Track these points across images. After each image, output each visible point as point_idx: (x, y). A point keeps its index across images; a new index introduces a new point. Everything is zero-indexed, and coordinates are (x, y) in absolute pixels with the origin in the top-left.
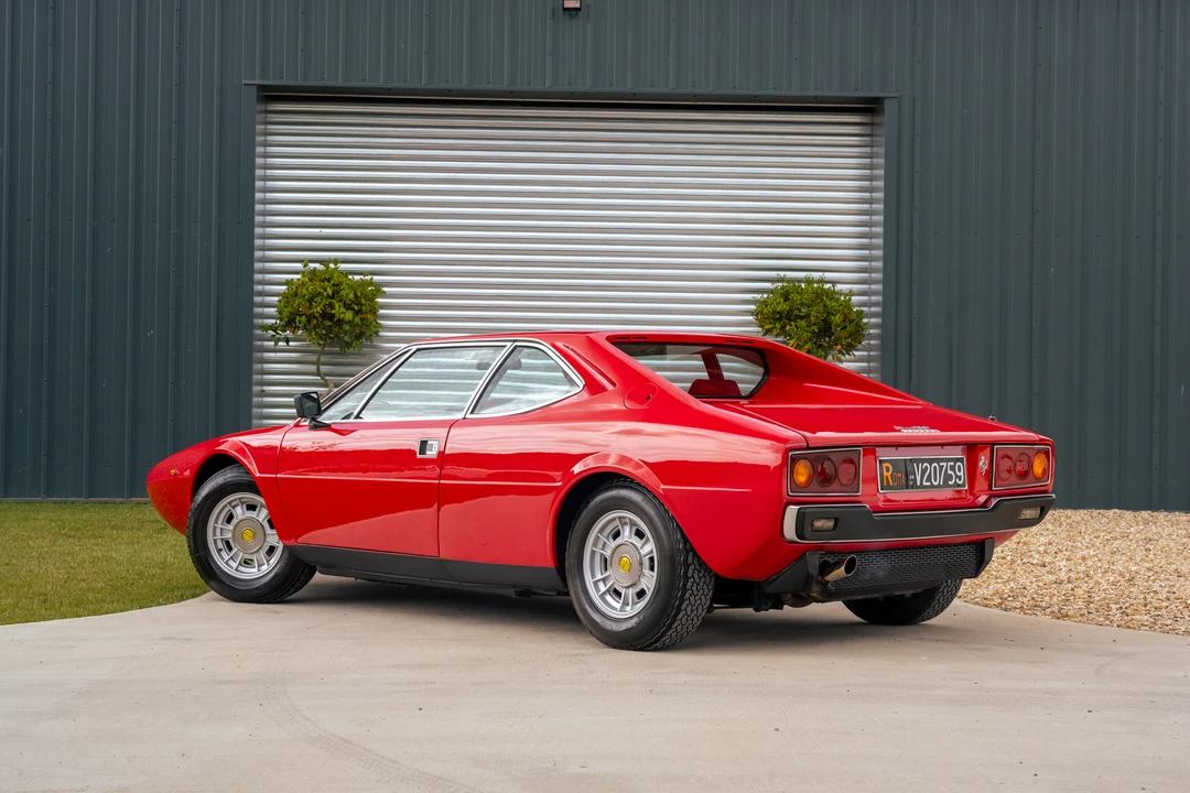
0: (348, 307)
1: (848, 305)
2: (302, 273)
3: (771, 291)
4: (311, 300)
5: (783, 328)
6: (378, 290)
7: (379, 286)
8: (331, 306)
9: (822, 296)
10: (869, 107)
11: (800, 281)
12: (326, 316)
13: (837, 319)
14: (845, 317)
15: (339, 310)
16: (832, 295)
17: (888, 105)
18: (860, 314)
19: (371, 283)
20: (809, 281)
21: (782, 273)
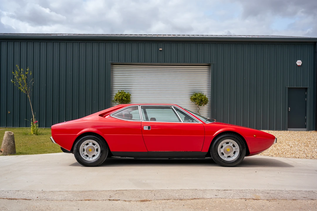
0: (125, 98)
1: (205, 97)
2: (118, 92)
3: (193, 95)
4: (119, 97)
5: (195, 101)
6: (130, 95)
7: (130, 94)
8: (123, 98)
9: (201, 95)
10: (209, 65)
11: (198, 93)
12: (122, 99)
13: (203, 99)
14: (205, 99)
15: (124, 98)
16: (203, 95)
17: (211, 65)
18: (207, 99)
19: (129, 94)
20: (199, 93)
21: (195, 92)
